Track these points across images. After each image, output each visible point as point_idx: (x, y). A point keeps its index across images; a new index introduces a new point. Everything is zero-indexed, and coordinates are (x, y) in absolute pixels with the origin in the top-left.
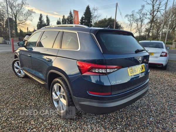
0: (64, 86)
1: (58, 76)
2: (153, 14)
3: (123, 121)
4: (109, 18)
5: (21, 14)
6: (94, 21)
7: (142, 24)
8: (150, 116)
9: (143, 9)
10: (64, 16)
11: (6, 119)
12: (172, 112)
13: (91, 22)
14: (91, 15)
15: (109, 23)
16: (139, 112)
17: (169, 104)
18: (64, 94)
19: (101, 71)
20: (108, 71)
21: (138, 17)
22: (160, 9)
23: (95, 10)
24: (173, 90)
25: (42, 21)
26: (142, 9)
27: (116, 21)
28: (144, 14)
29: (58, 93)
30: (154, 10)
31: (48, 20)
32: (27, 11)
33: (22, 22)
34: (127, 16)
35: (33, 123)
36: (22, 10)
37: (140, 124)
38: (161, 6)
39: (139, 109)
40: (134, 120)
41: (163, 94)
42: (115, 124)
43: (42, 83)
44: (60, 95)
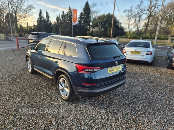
0: (67, 79)
1: (63, 73)
2: (151, 9)
3: (107, 103)
4: (108, 13)
5: (21, 10)
6: (93, 16)
7: (140, 19)
8: (126, 100)
9: (142, 4)
10: (63, 12)
12: (143, 98)
13: (91, 18)
14: (90, 11)
15: (107, 19)
16: (120, 97)
17: (143, 92)
18: (67, 85)
19: (90, 70)
20: (94, 70)
21: (136, 12)
22: (157, 5)
23: (94, 5)
25: (42, 16)
26: (140, 5)
27: (114, 17)
28: (142, 10)
29: (63, 85)
30: (152, 6)
31: (48, 16)
32: (27, 6)
33: (22, 18)
34: (125, 11)
36: (22, 6)
37: (118, 105)
38: (158, 2)
39: (120, 96)
40: (115, 102)
43: (51, 78)
44: (64, 86)
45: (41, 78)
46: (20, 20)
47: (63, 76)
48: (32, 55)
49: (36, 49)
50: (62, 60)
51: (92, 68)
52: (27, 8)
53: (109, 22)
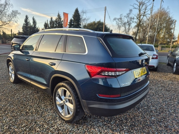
2: (140, 18)
3: (128, 122)
4: (98, 21)
5: (5, 15)
6: (83, 24)
7: (130, 27)
8: (152, 116)
10: (52, 19)
11: (9, 128)
12: (171, 111)
13: (80, 25)
14: (80, 18)
15: (98, 26)
16: (141, 113)
17: (166, 103)
18: (71, 98)
19: (110, 74)
20: (118, 73)
21: (126, 20)
22: (146, 13)
23: (83, 12)
24: (167, 90)
25: (28, 23)
26: (130, 13)
27: (105, 24)
28: (131, 18)
29: (63, 97)
30: (141, 14)
31: (34, 22)
32: (12, 12)
33: (5, 24)
34: (115, 19)
35: (39, 130)
36: (5, 11)
37: (144, 124)
38: (146, 11)
39: (140, 110)
41: (158, 94)
42: (121, 126)
43: (44, 88)
44: (65, 99)
45: (28, 88)
46: (3, 26)
47: (64, 84)
48: (15, 59)
49: (22, 50)
50: (62, 60)
51: (115, 69)
52: (12, 13)
53: (100, 29)
